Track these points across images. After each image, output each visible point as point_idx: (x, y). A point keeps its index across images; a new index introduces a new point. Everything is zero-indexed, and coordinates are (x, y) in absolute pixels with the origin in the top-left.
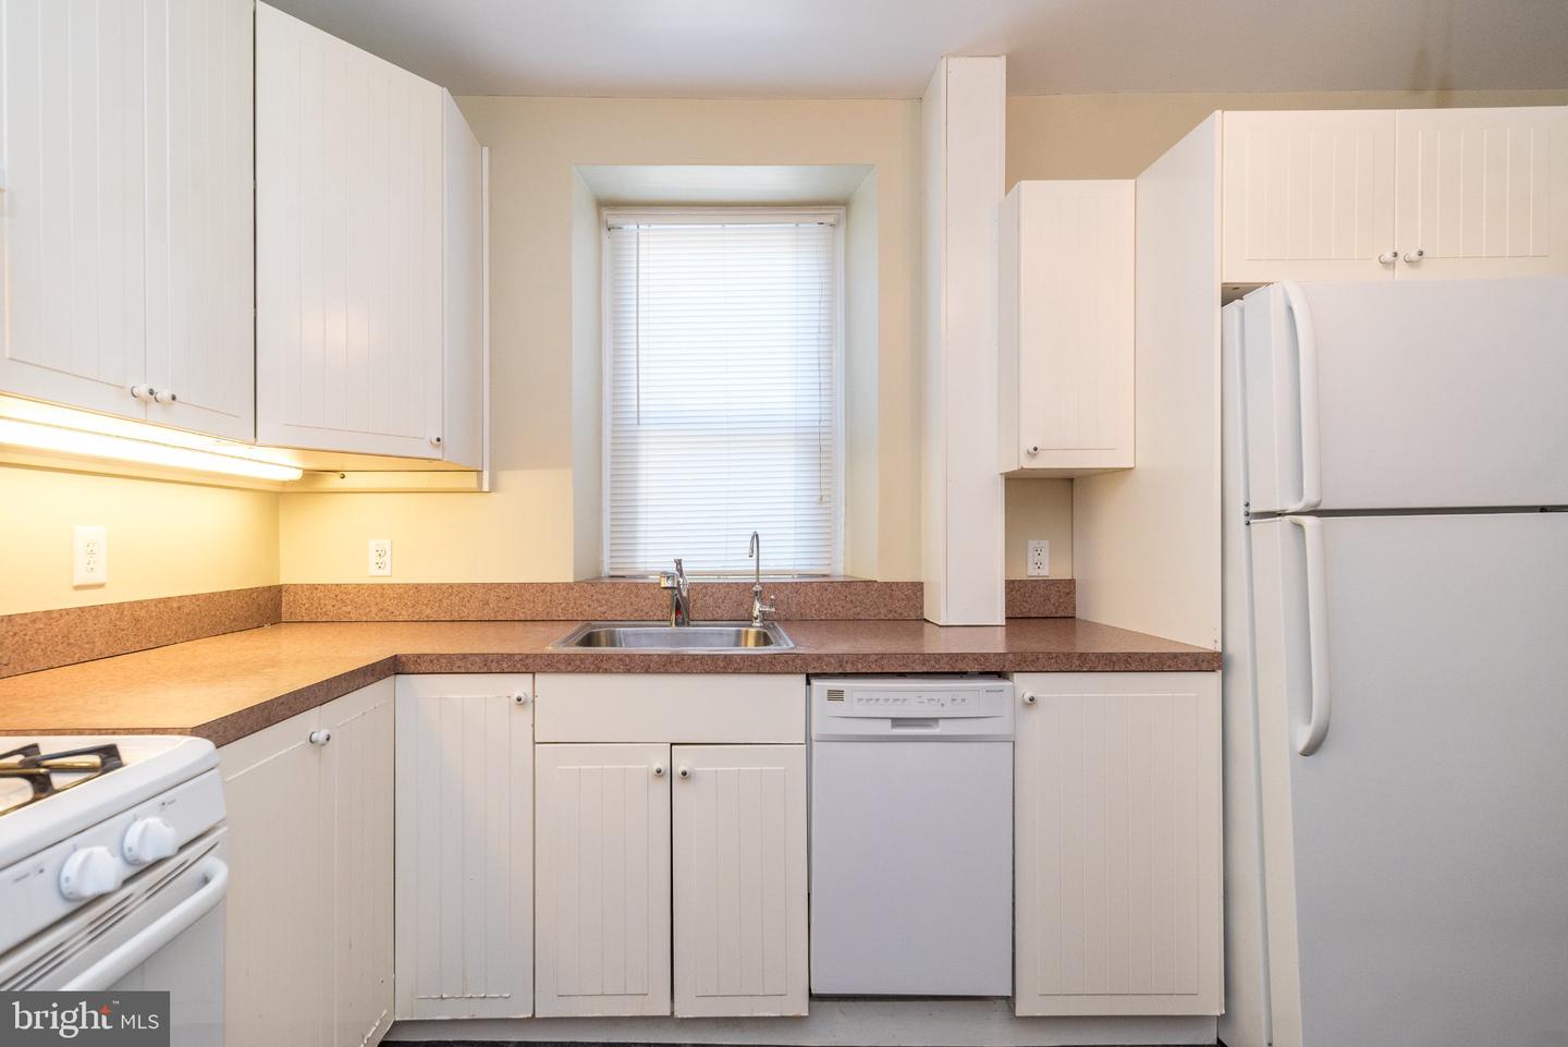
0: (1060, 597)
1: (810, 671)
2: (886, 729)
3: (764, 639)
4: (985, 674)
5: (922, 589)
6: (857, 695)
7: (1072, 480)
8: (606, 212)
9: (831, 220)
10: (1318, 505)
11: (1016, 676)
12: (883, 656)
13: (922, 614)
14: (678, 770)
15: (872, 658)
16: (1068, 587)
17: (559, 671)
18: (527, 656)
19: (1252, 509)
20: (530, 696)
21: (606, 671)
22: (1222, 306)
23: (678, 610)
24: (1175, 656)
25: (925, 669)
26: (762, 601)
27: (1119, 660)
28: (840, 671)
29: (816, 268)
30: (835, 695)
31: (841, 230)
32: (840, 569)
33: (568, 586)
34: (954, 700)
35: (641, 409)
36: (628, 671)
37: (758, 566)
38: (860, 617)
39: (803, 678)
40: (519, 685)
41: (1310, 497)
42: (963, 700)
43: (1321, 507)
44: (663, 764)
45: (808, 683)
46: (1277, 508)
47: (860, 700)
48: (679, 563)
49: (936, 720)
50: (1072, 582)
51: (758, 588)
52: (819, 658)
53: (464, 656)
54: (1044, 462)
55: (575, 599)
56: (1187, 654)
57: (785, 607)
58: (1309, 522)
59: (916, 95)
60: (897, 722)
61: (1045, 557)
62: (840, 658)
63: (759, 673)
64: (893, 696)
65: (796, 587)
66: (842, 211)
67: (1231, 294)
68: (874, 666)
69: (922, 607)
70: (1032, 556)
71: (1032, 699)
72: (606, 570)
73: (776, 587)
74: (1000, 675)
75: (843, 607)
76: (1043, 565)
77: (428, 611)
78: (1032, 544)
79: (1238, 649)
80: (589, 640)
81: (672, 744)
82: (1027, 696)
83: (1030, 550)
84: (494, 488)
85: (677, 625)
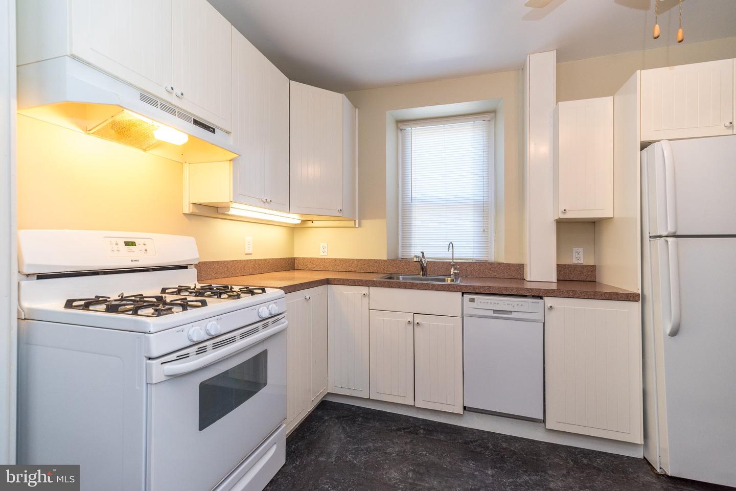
0: (588, 272)
1: (463, 291)
2: (491, 313)
3: (452, 281)
4: (534, 297)
5: (523, 267)
6: (480, 301)
7: (594, 222)
8: (400, 125)
9: (488, 119)
10: (675, 232)
11: (546, 298)
12: (490, 287)
13: (523, 277)
14: (416, 322)
15: (486, 288)
16: (593, 269)
17: (377, 286)
18: (367, 281)
19: (651, 235)
20: (368, 293)
21: (392, 287)
22: (641, 150)
23: (422, 270)
24: (617, 294)
25: (507, 293)
26: (455, 269)
27: (591, 294)
28: (474, 292)
29: (482, 138)
30: (472, 300)
31: (493, 122)
32: (492, 259)
33: (385, 261)
34: (518, 305)
35: (413, 199)
36: (399, 288)
37: (453, 256)
38: (496, 277)
39: (461, 294)
40: (364, 290)
41: (671, 229)
42: (522, 305)
43: (677, 234)
44: (411, 319)
45: (463, 296)
46: (658, 234)
47: (481, 302)
48: (423, 253)
49: (511, 312)
50: (594, 267)
51: (453, 263)
52: (466, 286)
53: (348, 280)
54: (570, 215)
55: (387, 265)
56: (623, 294)
57: (466, 271)
58: (670, 240)
59: (520, 68)
60: (495, 311)
61: (581, 255)
62: (474, 287)
63: (444, 291)
64: (492, 301)
65: (470, 264)
66: (493, 115)
67: (644, 146)
68: (486, 291)
69: (523, 274)
70: (575, 255)
71: (551, 307)
72: (400, 256)
73: (456, 263)
74: (541, 297)
75: (489, 273)
76: (579, 257)
77: (339, 268)
78: (575, 249)
79: (648, 292)
80: (390, 278)
81: (414, 313)
82: (550, 305)
83: (574, 252)
84: (360, 226)
85: (422, 275)
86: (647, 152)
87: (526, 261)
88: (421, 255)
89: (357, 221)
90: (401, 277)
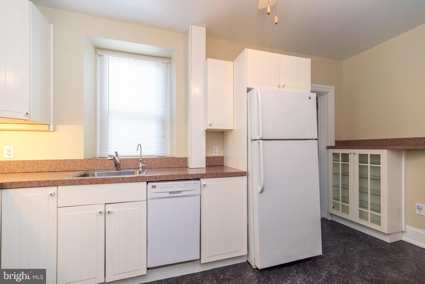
0: (220, 160)
1: (147, 181)
2: (168, 195)
3: (140, 173)
4: (195, 179)
5: (187, 159)
6: (160, 186)
7: (223, 132)
8: (98, 51)
9: (166, 62)
10: (262, 138)
11: (201, 180)
12: (167, 176)
13: (187, 166)
14: (107, 211)
15: (165, 176)
16: (222, 158)
17: (66, 185)
18: (55, 181)
19: (252, 139)
20: (56, 193)
21: (83, 184)
22: (247, 93)
23: (116, 166)
24: (237, 173)
25: (178, 179)
26: (143, 163)
27: (225, 174)
28: (156, 180)
29: (162, 74)
30: (154, 187)
31: (169, 65)
32: (168, 155)
33: (82, 160)
34: (185, 186)
35: (110, 109)
36: (91, 184)
37: (141, 154)
38: (171, 167)
39: (146, 183)
40: (52, 190)
41: (261, 136)
42: (188, 186)
43: (263, 139)
44: (102, 209)
45: (147, 184)
46: (255, 139)
47: (161, 188)
48: (116, 152)
49: (181, 191)
50: (223, 157)
51: (141, 159)
52: (150, 177)
53: (30, 182)
54: (213, 127)
55: (84, 164)
56: (240, 172)
57: (150, 164)
58: (261, 141)
59: (186, 33)
60: (171, 193)
61: (217, 151)
62: (156, 177)
63: (132, 182)
64: (168, 186)
65: (153, 159)
66: (169, 60)
67: (249, 90)
68: (165, 179)
69: (187, 164)
70: (214, 151)
71: (204, 185)
72: (98, 155)
73: (144, 159)
74: (199, 179)
75: (166, 164)
76: (216, 153)
77: (29, 169)
78: (214, 148)
79: (250, 171)
80: (85, 175)
81: (106, 204)
82: (204, 184)
83: (214, 149)
84: (54, 130)
85: (116, 170)
86: (250, 93)
87: (188, 156)
88: (115, 154)
89: (52, 126)
90: (96, 173)
